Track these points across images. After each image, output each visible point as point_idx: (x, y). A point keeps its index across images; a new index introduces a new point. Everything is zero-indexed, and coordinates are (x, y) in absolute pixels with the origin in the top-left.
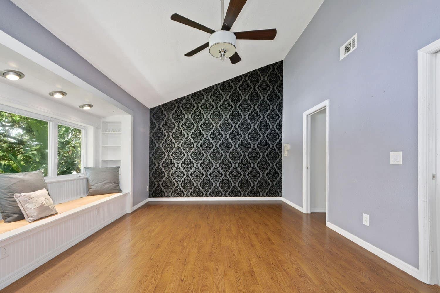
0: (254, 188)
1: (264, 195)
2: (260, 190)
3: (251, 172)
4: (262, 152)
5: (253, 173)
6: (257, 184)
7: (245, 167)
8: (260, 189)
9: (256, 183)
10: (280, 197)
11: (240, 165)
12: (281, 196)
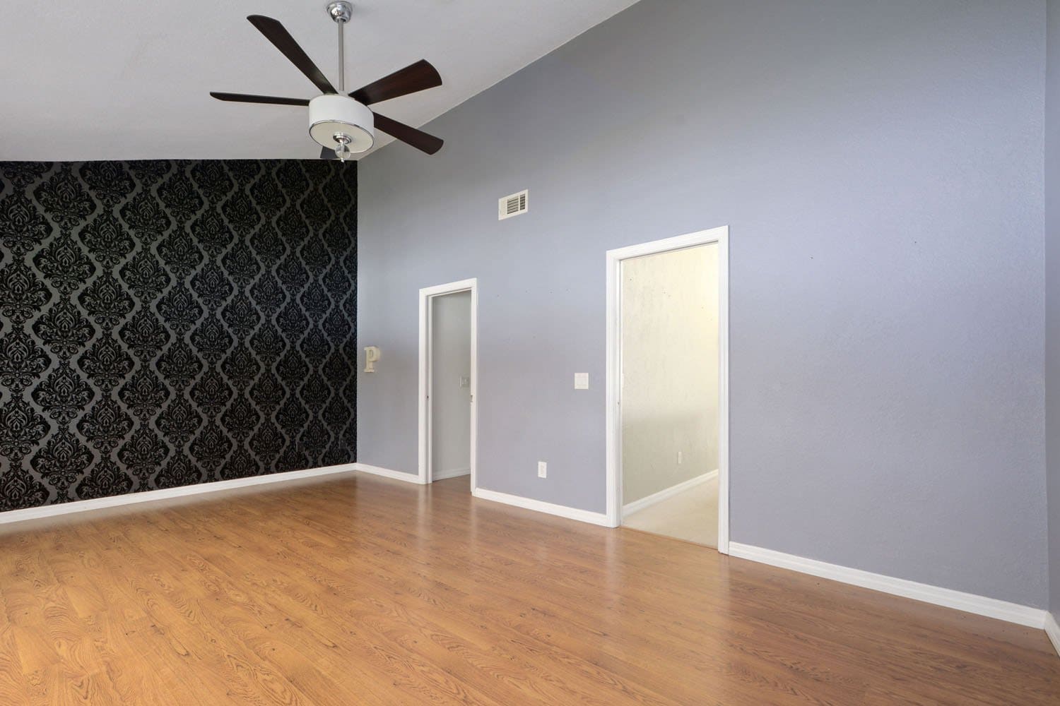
0: (293, 448)
1: (317, 463)
2: (307, 453)
3: (284, 411)
4: (312, 361)
5: (291, 412)
6: (301, 439)
7: (268, 399)
8: (307, 449)
9: (299, 436)
10: (353, 462)
11: (256, 393)
12: (355, 461)
